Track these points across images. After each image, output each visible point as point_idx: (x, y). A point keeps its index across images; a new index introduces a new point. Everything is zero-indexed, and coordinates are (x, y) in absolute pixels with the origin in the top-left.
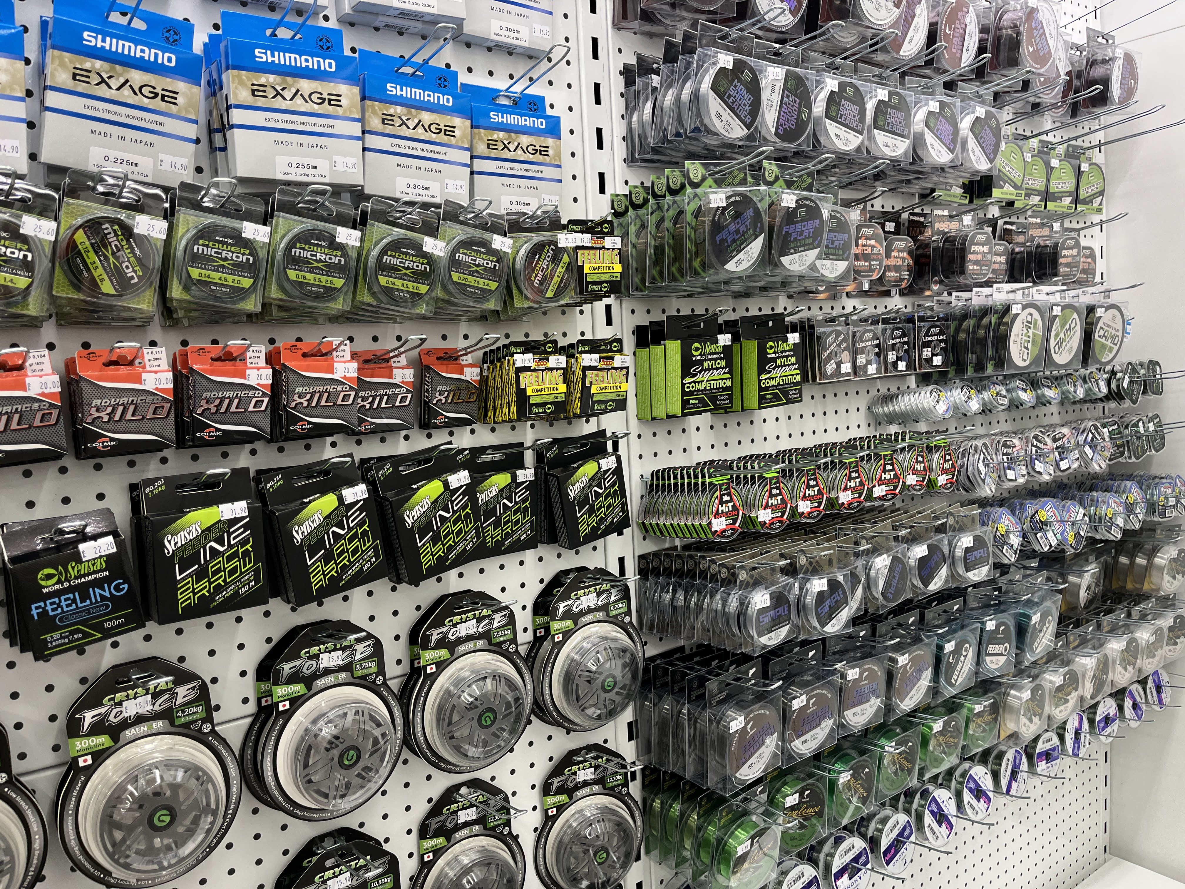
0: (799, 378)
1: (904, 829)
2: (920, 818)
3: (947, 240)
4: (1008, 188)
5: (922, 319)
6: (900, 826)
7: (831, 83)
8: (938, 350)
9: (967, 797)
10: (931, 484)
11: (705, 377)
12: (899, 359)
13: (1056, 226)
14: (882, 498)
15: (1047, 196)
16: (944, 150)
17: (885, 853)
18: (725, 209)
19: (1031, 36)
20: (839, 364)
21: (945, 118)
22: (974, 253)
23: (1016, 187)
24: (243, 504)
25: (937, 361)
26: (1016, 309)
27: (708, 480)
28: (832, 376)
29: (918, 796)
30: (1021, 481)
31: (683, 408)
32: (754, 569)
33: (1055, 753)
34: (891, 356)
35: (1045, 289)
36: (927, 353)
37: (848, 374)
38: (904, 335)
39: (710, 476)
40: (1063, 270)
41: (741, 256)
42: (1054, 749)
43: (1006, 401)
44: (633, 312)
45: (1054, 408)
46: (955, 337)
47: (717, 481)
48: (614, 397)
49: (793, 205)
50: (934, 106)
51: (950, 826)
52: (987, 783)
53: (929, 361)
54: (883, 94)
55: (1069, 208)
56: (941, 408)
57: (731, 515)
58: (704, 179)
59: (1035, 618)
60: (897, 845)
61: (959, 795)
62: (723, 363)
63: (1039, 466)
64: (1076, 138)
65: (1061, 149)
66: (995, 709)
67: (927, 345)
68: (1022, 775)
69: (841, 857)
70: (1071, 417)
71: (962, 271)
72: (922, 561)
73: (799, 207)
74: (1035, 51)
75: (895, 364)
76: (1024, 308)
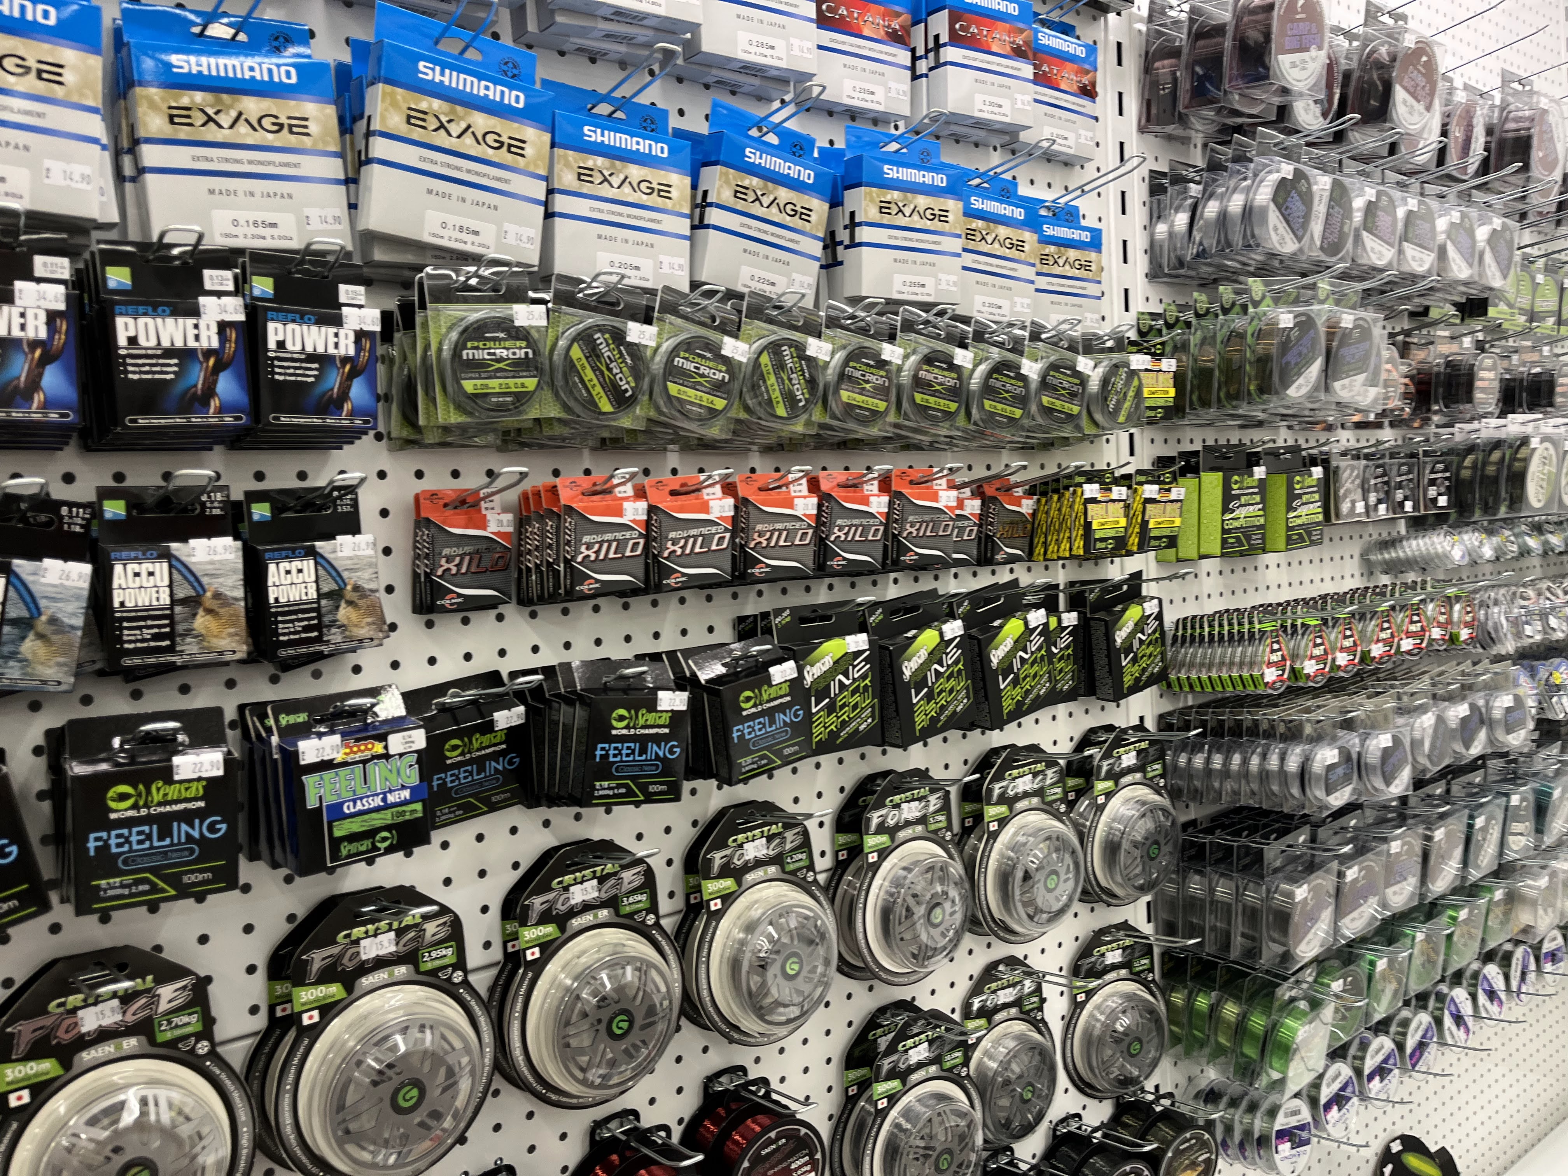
0: (1320, 517)
1: (1427, 1031)
2: (1439, 1021)
3: (1448, 364)
4: (1503, 307)
5: (1426, 454)
6: (1423, 1027)
7: (1370, 193)
8: (1443, 490)
9: (1482, 998)
10: (1453, 639)
11: (1242, 512)
12: (1406, 498)
13: (1546, 350)
14: (1409, 653)
15: (1533, 316)
16: (1464, 265)
17: (1412, 1055)
18: (1291, 329)
19: (1541, 141)
20: (1353, 502)
21: (1465, 229)
22: (1482, 379)
23: (1510, 306)
24: (863, 637)
25: (1443, 501)
26: (1534, 442)
27: (1257, 626)
28: (1348, 516)
29: (1433, 997)
30: (1538, 638)
31: (1223, 548)
32: (1319, 722)
33: (1560, 954)
34: (1399, 495)
35: (1553, 421)
36: (1432, 492)
37: (1359, 515)
38: (1409, 472)
39: (1260, 622)
40: (1559, 400)
41: (1301, 380)
42: (1558, 949)
43: (1515, 548)
44: (1152, 441)
45: (1536, 561)
46: (1458, 473)
47: (1268, 627)
48: (1167, 532)
49: (1350, 326)
50: (1455, 217)
51: (1467, 1031)
52: (1499, 984)
53: (1434, 501)
54: (1413, 203)
55: (1553, 330)
56: (1457, 554)
57: (1279, 665)
58: (1263, 297)
59: (1556, 794)
60: (1422, 1046)
61: (1474, 997)
62: (1258, 498)
63: (1553, 622)
64: (1559, 252)
65: (1541, 262)
66: (1512, 898)
67: (1432, 482)
68: (1531, 976)
69: (1372, 1057)
70: (1553, 570)
71: (1469, 399)
72: (1464, 721)
73: (1355, 327)
74: (1545, 156)
75: (1401, 504)
76: (1543, 441)
